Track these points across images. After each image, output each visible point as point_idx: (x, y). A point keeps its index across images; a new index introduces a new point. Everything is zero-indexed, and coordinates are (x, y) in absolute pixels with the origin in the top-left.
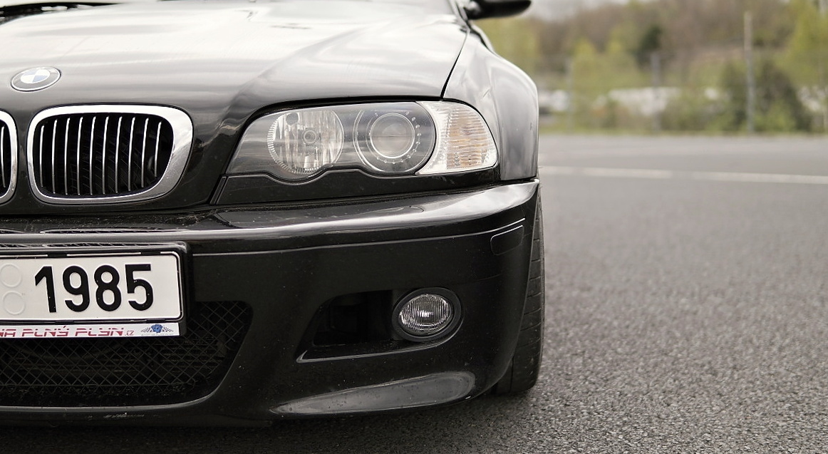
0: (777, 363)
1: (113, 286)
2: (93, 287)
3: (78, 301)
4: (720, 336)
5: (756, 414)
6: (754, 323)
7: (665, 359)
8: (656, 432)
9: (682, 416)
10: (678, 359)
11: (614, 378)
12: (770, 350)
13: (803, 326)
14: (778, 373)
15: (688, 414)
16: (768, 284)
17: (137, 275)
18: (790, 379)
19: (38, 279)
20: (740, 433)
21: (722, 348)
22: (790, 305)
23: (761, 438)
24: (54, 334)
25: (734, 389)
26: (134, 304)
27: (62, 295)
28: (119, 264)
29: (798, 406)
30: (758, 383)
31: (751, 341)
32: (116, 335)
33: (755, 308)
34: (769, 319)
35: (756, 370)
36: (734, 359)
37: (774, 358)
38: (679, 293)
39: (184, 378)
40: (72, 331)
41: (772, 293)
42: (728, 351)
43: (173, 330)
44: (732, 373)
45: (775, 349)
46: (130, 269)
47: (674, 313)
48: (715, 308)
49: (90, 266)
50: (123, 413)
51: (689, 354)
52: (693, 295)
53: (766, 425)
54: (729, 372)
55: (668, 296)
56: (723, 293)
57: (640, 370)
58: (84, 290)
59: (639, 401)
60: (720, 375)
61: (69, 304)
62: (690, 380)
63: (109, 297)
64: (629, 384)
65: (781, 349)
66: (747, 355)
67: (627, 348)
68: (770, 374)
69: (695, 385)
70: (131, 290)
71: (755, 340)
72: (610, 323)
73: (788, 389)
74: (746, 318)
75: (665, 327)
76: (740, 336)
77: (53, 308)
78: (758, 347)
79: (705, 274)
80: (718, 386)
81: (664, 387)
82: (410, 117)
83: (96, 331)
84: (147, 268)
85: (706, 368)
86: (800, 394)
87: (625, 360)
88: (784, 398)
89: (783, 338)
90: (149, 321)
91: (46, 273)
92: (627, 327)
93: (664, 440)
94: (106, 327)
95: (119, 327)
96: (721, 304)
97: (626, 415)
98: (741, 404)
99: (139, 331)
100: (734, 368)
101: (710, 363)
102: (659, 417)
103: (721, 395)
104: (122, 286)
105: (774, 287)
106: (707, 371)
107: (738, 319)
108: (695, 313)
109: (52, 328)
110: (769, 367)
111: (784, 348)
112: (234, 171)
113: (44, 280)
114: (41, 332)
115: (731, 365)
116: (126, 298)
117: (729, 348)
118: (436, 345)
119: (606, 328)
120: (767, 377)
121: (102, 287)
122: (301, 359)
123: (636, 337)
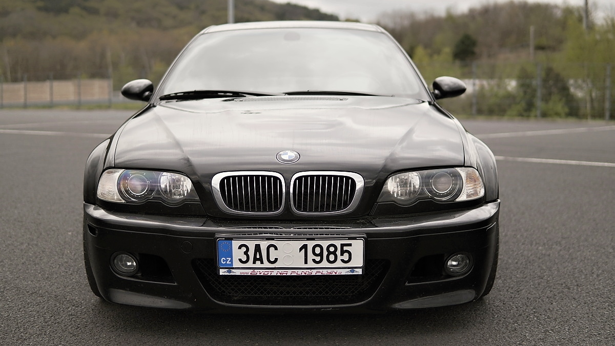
0: (597, 283)
1: (334, 253)
2: (325, 253)
3: (318, 259)
4: (566, 269)
5: (593, 308)
6: (581, 261)
7: (542, 281)
8: (551, 316)
9: (560, 309)
10: (548, 281)
11: (521, 290)
12: (592, 276)
13: (606, 263)
14: (600, 288)
15: (562, 308)
16: (582, 238)
17: (345, 248)
18: (605, 291)
19: (301, 250)
20: (588, 317)
21: (568, 275)
22: (597, 251)
23: (599, 319)
24: (305, 273)
25: (580, 296)
26: (343, 261)
27: (311, 256)
28: (338, 243)
29: (612, 304)
30: (591, 293)
31: (582, 271)
32: (334, 274)
33: (579, 253)
34: (588, 259)
35: (588, 286)
36: (576, 281)
37: (595, 280)
38: (536, 244)
39: (353, 292)
40: (314, 272)
41: (586, 243)
42: (572, 277)
43: (360, 272)
44: (577, 288)
45: (595, 276)
46: (342, 245)
47: (538, 255)
48: (559, 253)
49: (325, 244)
50: (330, 308)
51: (553, 278)
52: (544, 244)
53: (599, 313)
54: (575, 288)
55: (531, 245)
56: (560, 243)
57: (532, 286)
58: (321, 255)
59: (537, 302)
60: (571, 289)
61: (314, 260)
62: (558, 291)
63: (332, 258)
64: (529, 293)
65: (598, 276)
66: (582, 279)
67: (522, 274)
68: (596, 289)
69: (561, 294)
70: (342, 254)
71: (584, 271)
72: (507, 261)
73: (605, 296)
74: (576, 258)
75: (536, 264)
76: (576, 269)
77: (306, 262)
78: (586, 275)
79: (547, 231)
80: (572, 295)
81: (546, 295)
82: (450, 174)
83: (325, 272)
84: (350, 245)
85: (564, 285)
86: (612, 298)
87: (523, 281)
88: (605, 301)
89: (597, 270)
90: (349, 268)
91: (305, 247)
92: (517, 263)
93: (555, 319)
94: (329, 271)
95: (335, 270)
96: (561, 250)
97: (534, 308)
98: (585, 303)
99: (344, 272)
100: (578, 285)
101: (565, 283)
102: (549, 309)
103: (575, 299)
104: (338, 253)
105: (586, 240)
106: (565, 287)
107: (572, 259)
108: (549, 255)
109: (305, 271)
110: (594, 285)
111: (599, 275)
112: (380, 201)
113: (304, 250)
114: (300, 272)
115: (576, 284)
116: (340, 257)
117: (572, 275)
118: (462, 277)
119: (506, 263)
120: (594, 290)
121: (329, 253)
122: (407, 284)
123: (523, 269)
